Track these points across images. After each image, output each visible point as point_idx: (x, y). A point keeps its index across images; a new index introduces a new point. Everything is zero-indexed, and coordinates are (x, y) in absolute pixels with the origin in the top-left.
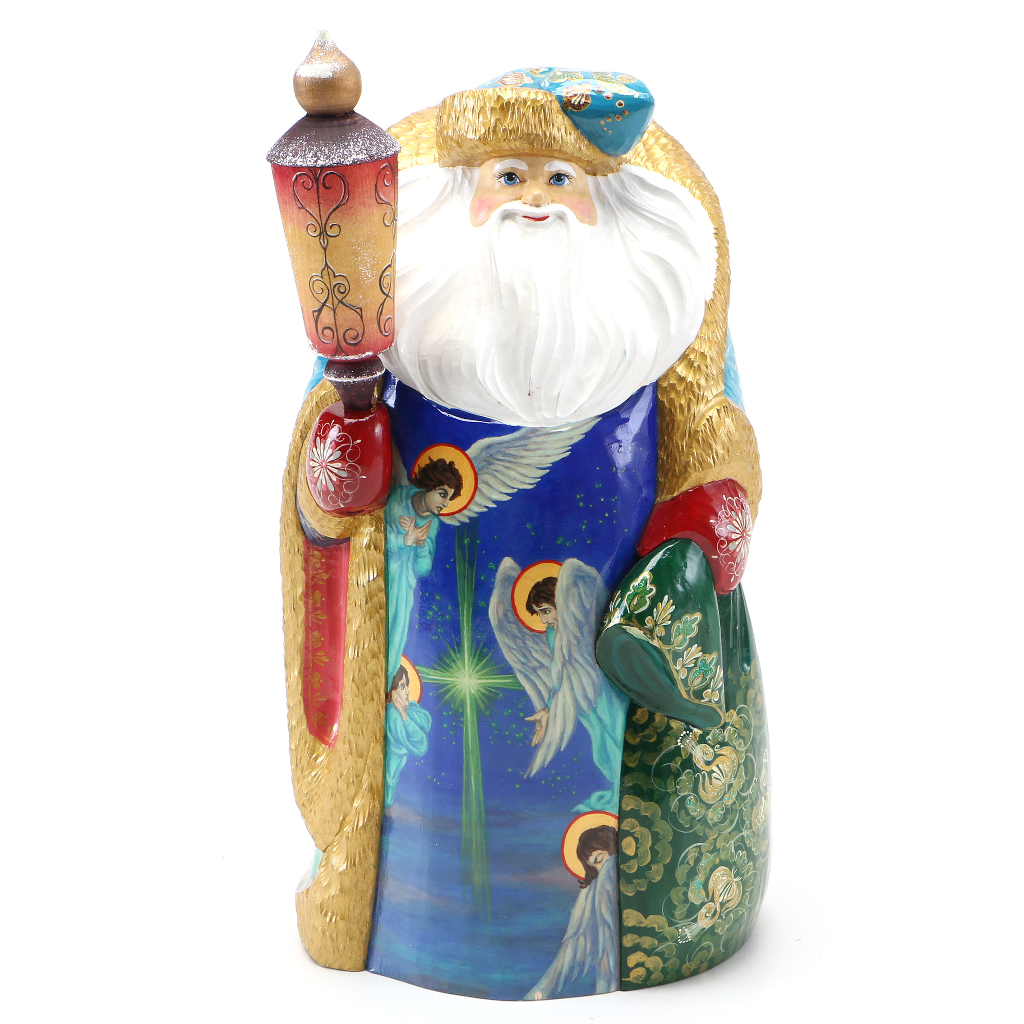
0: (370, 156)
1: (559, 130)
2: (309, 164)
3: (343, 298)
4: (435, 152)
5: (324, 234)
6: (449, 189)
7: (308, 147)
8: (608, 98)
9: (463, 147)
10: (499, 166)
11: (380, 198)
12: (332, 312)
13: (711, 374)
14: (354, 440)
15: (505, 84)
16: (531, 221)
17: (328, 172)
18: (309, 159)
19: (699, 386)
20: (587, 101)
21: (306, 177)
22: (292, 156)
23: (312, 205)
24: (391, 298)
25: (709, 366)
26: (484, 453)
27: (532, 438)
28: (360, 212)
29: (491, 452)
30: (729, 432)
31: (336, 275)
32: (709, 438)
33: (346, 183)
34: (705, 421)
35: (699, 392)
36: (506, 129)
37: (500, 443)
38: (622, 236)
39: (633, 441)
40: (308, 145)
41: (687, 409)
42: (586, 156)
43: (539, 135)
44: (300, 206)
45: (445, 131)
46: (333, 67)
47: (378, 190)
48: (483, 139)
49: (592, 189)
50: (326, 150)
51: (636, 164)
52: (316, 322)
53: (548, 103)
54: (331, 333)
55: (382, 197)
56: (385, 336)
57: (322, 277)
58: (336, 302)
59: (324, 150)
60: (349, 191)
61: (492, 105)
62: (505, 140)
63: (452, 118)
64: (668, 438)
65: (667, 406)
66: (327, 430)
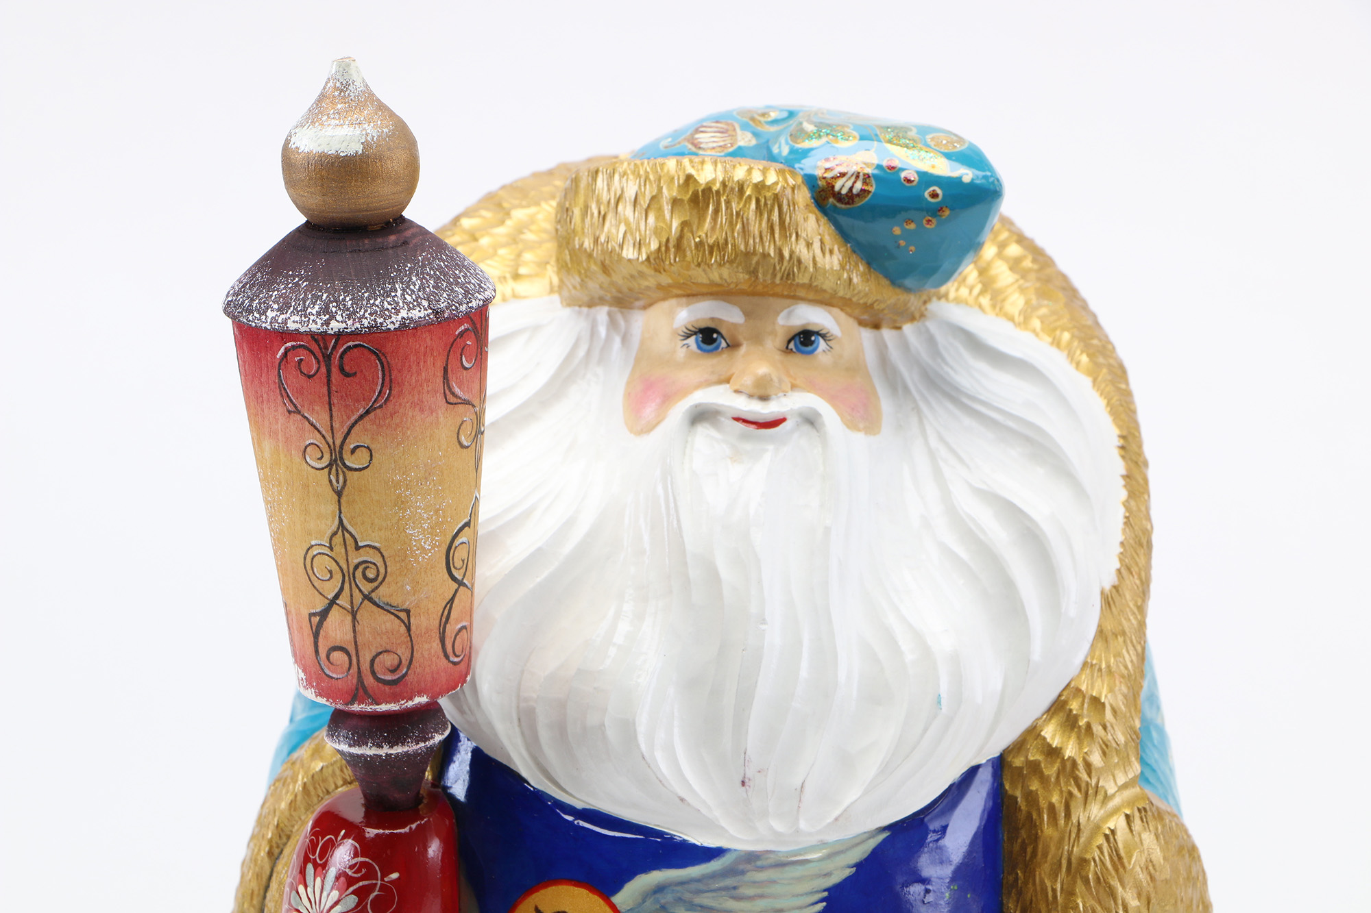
0: (436, 312)
1: (809, 245)
2: (313, 327)
3: (373, 591)
4: (551, 274)
5: (337, 465)
6: (581, 352)
7: (311, 292)
8: (909, 181)
9: (613, 274)
10: (686, 315)
11: (453, 394)
12: (349, 618)
13: (1113, 742)
14: (384, 875)
15: (700, 148)
16: (751, 429)
17: (351, 344)
18: (312, 318)
19: (1088, 766)
20: (866, 188)
21: (305, 352)
22: (278, 310)
23: (316, 408)
24: (467, 587)
25: (1108, 725)
26: (648, 903)
27: (748, 874)
28: (412, 422)
29: (663, 901)
30: (1151, 861)
31: (360, 544)
32: (1110, 874)
33: (386, 366)
34: (1101, 840)
35: (1088, 779)
36: (701, 242)
37: (682, 883)
38: (932, 455)
39: (953, 879)
40: (310, 288)
41: (1063, 814)
42: (862, 294)
43: (769, 255)
44: (291, 408)
45: (577, 238)
46: (364, 132)
47: (450, 379)
48: (656, 261)
49: (870, 356)
50: (348, 299)
51: (958, 301)
52: (316, 635)
53: (789, 191)
54: (346, 658)
55: (457, 391)
56: (454, 663)
57: (331, 548)
58: (358, 597)
59: (344, 300)
60: (391, 380)
61: (675, 194)
62: (699, 265)
63: (592, 215)
64: (1024, 872)
65: (1023, 808)
66: (329, 848)
